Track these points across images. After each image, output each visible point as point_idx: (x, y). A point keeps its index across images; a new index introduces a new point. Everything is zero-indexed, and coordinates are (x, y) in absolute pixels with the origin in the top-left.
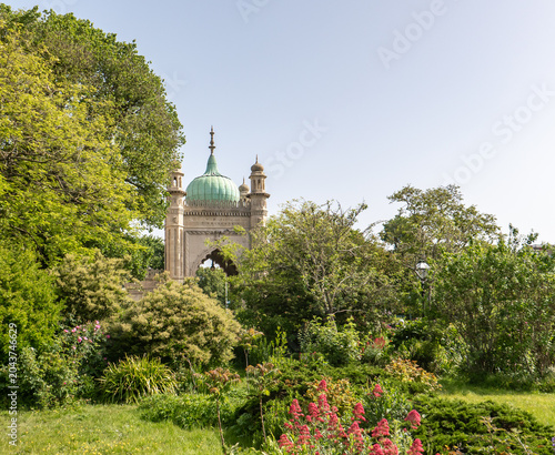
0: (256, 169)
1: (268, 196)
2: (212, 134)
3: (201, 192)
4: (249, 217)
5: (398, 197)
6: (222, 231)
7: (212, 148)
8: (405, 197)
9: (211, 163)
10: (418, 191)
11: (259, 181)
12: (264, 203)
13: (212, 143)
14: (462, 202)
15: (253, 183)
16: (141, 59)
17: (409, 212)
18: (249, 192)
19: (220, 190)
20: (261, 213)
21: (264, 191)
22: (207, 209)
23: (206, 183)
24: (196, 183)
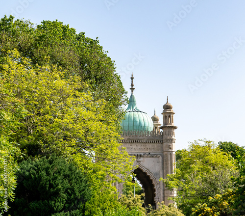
0: (167, 107)
1: (176, 128)
2: (132, 78)
4: (162, 143)
6: (142, 154)
7: (132, 89)
11: (169, 116)
12: (173, 134)
13: (132, 85)
15: (165, 118)
18: (162, 126)
19: (140, 122)
20: (171, 141)
21: (173, 125)
22: (131, 138)
23: (129, 117)
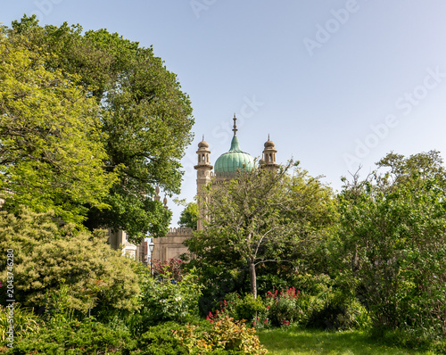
0: (268, 145)
2: (235, 119)
3: (226, 165)
5: (384, 163)
7: (235, 130)
8: (389, 162)
9: (234, 143)
10: (401, 157)
11: (271, 155)
13: (235, 127)
14: (442, 165)
15: (267, 156)
16: (158, 60)
17: (394, 175)
19: (240, 163)
21: (275, 163)
23: (229, 158)
24: (222, 159)
